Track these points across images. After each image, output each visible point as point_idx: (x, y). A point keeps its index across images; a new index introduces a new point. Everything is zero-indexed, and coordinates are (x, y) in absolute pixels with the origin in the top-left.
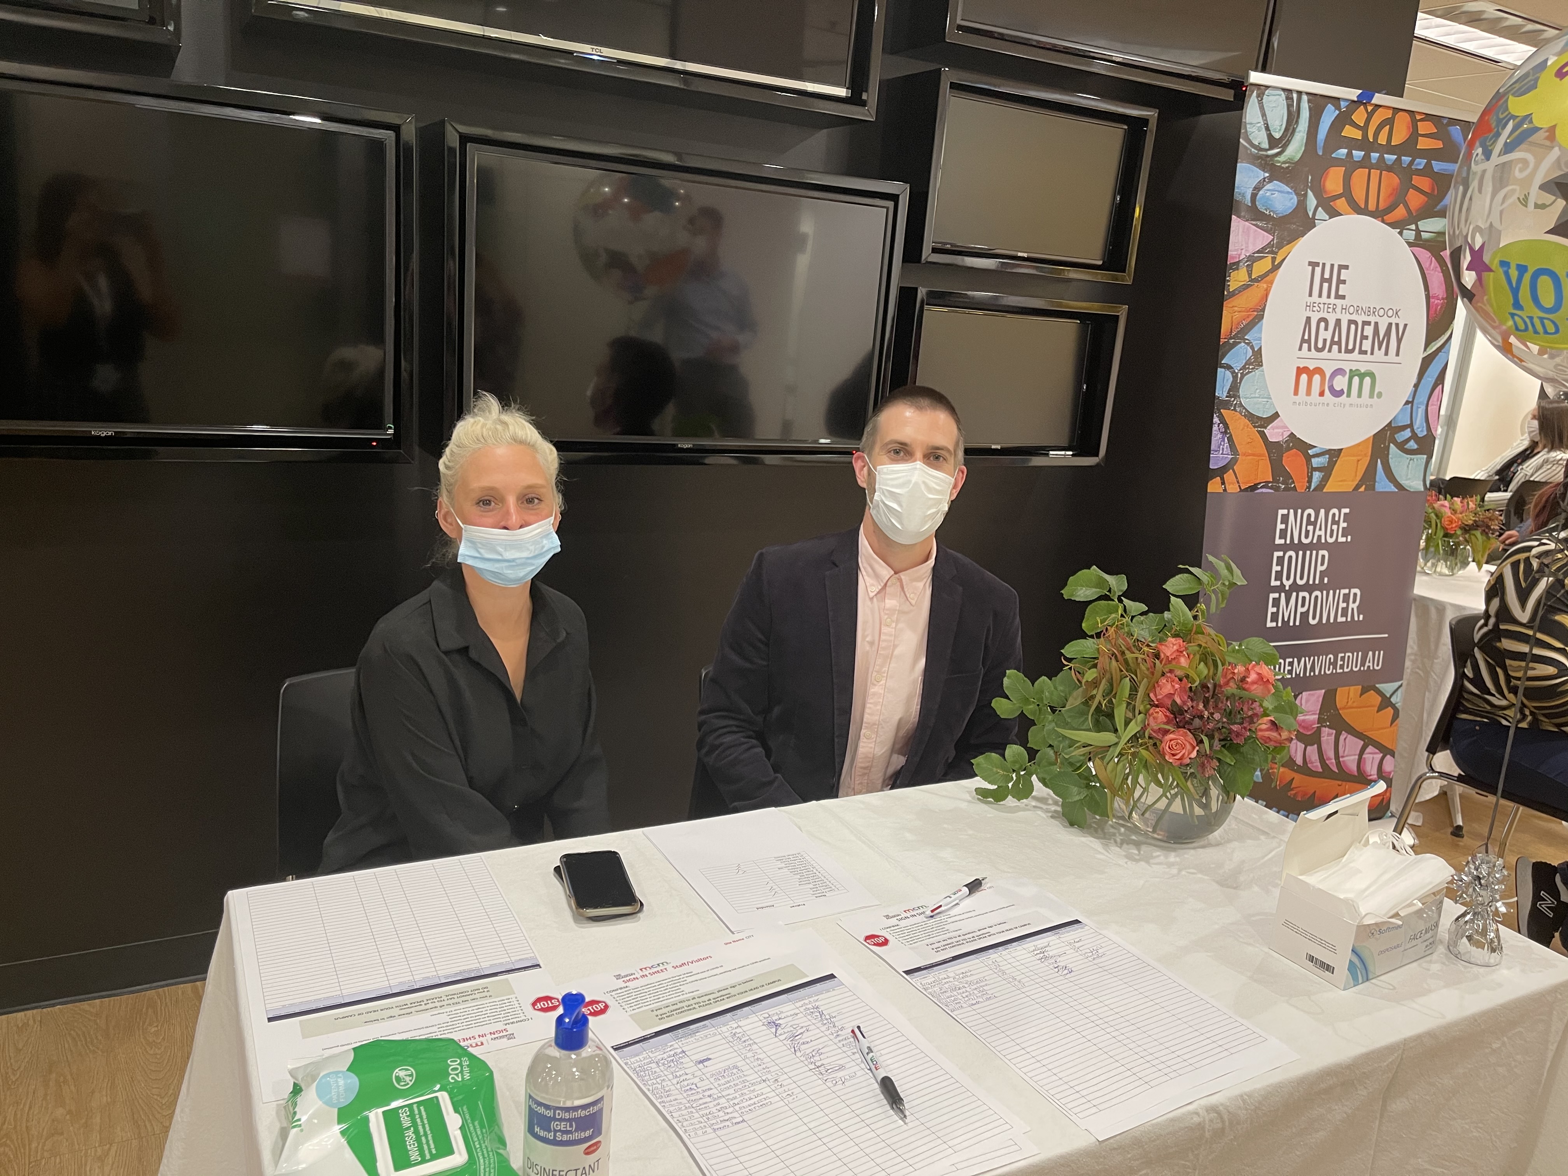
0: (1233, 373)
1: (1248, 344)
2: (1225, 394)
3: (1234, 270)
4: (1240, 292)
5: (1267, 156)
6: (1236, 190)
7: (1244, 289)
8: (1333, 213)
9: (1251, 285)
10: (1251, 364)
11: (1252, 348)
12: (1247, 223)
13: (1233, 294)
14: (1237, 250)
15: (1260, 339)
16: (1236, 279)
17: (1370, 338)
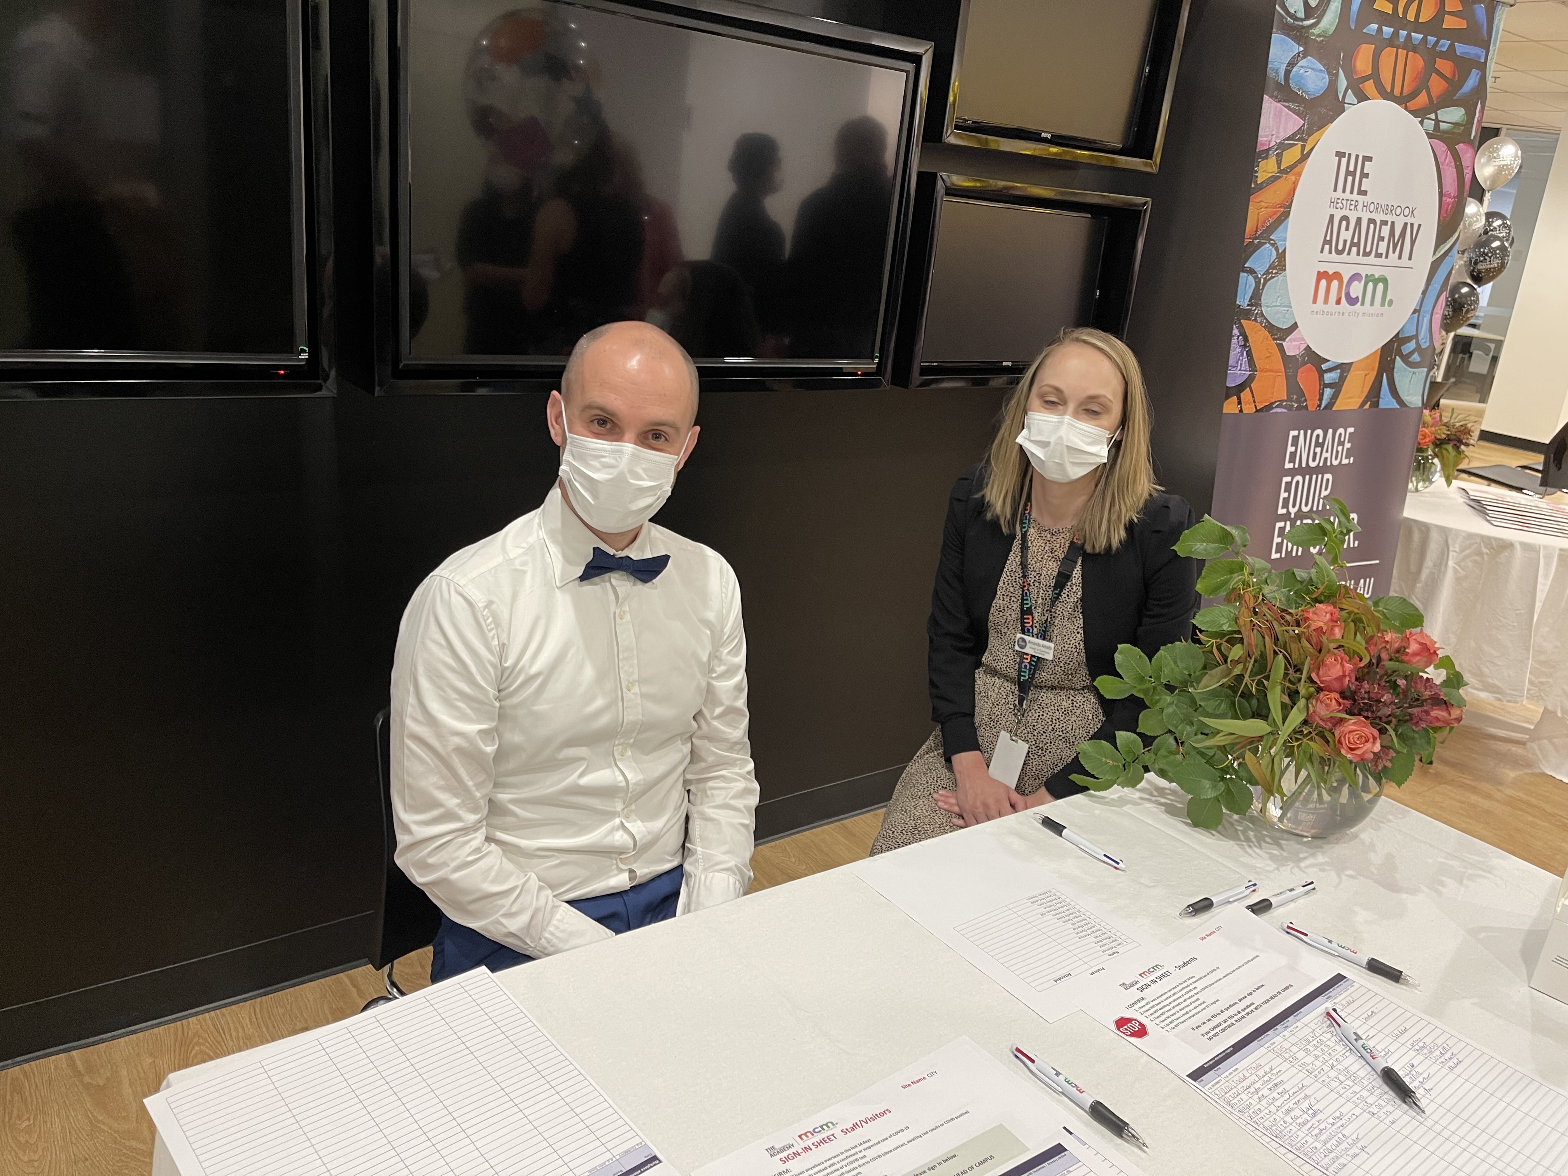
0: (1256, 278)
1: (1273, 245)
2: (1247, 302)
3: (1263, 159)
4: (1268, 184)
5: (1303, 27)
6: (1269, 66)
7: (1273, 182)
8: (1362, 97)
9: (1279, 177)
10: (1274, 268)
11: (1277, 249)
12: (1279, 105)
13: (1260, 187)
14: (1267, 136)
15: (1285, 240)
16: (1265, 169)
17: (1386, 240)
